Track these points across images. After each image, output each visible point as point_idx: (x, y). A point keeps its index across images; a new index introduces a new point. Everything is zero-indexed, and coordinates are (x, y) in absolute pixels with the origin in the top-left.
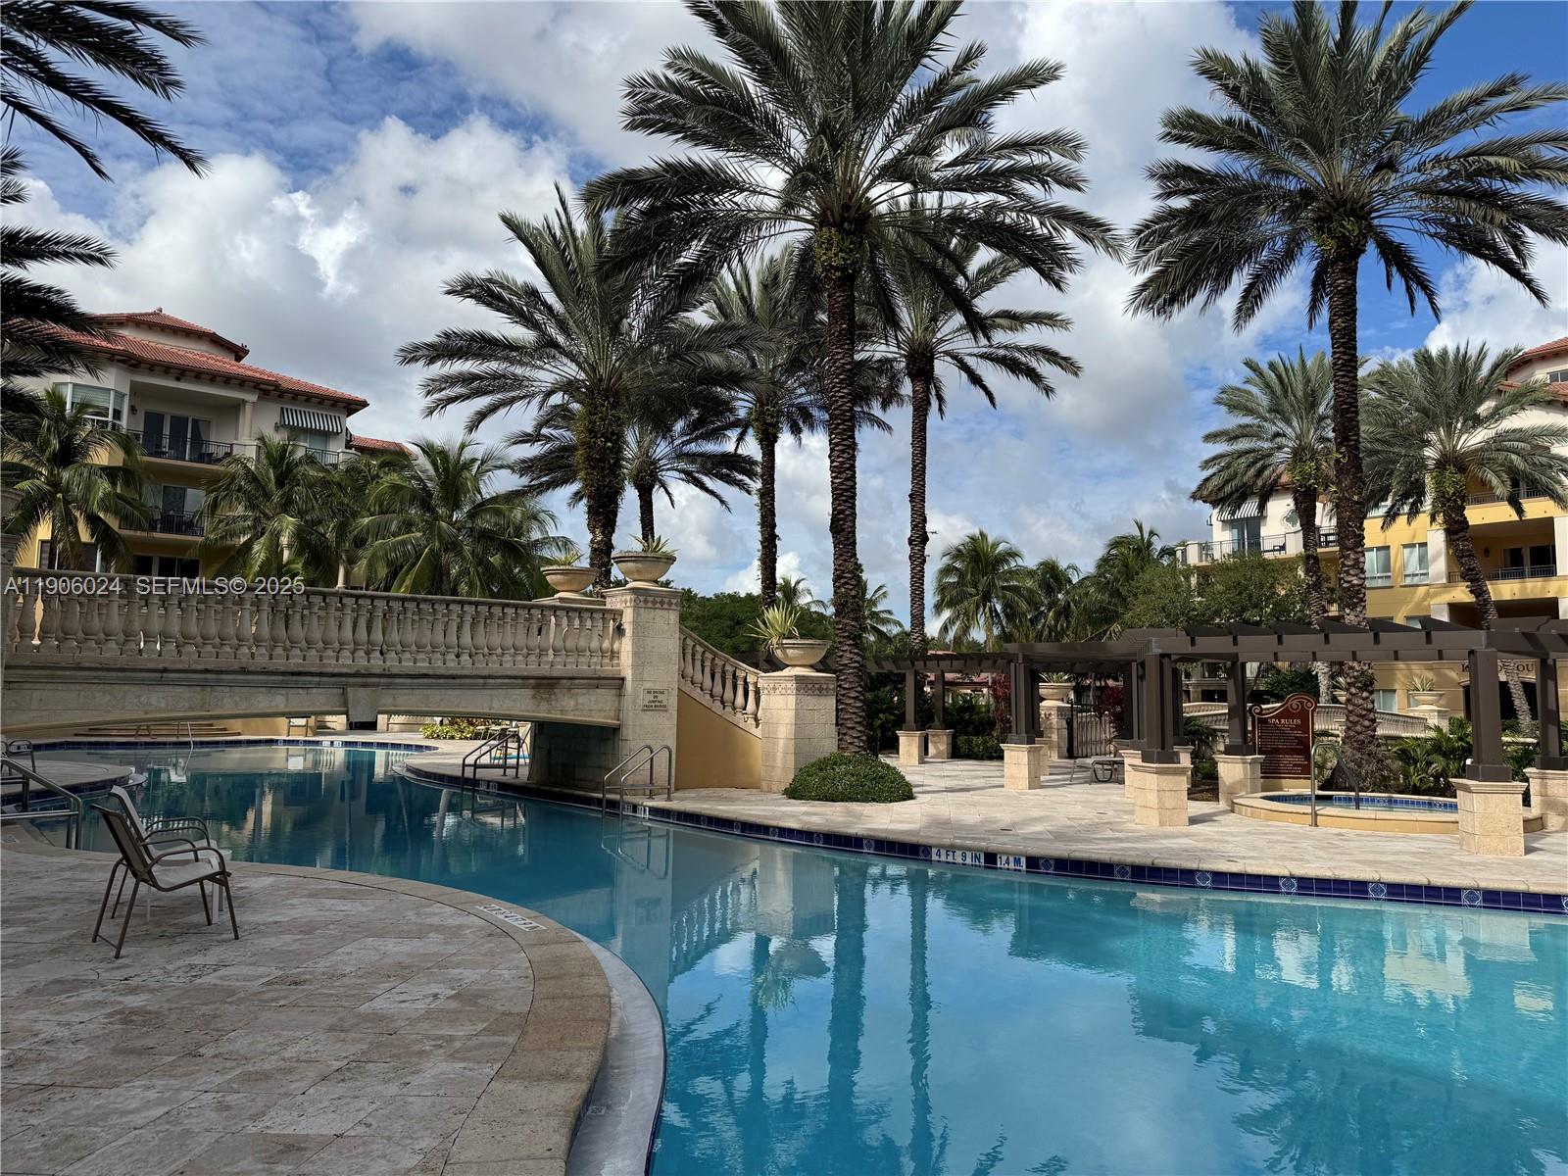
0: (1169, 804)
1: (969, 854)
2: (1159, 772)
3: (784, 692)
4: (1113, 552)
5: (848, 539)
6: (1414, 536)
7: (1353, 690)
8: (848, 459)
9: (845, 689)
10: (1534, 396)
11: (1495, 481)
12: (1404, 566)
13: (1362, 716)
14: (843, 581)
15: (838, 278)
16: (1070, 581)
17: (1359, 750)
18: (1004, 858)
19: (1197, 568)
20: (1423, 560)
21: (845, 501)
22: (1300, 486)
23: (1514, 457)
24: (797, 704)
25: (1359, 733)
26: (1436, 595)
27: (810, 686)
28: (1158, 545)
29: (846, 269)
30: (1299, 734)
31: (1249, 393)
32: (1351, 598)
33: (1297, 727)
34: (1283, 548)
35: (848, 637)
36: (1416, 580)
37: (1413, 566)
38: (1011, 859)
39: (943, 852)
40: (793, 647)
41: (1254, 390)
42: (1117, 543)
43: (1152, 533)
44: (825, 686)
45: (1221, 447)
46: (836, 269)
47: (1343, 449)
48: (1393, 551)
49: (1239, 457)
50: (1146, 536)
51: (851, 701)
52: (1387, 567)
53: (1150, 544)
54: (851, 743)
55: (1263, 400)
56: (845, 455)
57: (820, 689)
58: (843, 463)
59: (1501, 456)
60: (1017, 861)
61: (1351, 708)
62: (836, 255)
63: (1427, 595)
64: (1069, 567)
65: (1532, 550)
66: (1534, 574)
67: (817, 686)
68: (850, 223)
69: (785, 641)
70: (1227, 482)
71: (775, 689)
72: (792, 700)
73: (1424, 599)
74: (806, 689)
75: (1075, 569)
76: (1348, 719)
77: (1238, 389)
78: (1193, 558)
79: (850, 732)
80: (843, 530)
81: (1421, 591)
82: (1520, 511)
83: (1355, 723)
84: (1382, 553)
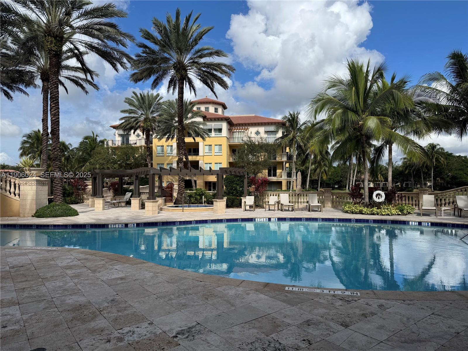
0: (154, 210)
1: (120, 225)
2: (153, 202)
3: (30, 185)
4: (85, 140)
5: (57, 137)
6: (169, 144)
7: (180, 182)
8: (57, 112)
9: (56, 183)
10: (199, 114)
11: (192, 133)
12: (167, 151)
13: (182, 188)
14: (56, 150)
15: (54, 54)
16: (69, 149)
17: (181, 195)
18: (130, 225)
19: (111, 147)
20: (171, 150)
21: (56, 125)
22: (146, 128)
23: (196, 128)
24: (36, 188)
25: (181, 192)
26: (174, 158)
27: (40, 183)
28: (99, 139)
29: (57, 52)
30: (170, 192)
31: (133, 100)
32: (181, 161)
33: (170, 191)
34: (136, 144)
35: (58, 168)
36: (170, 155)
37: (169, 151)
38: (132, 225)
39: (112, 225)
40: (34, 170)
41: (134, 100)
42: (86, 138)
43: (97, 136)
44: (45, 183)
45: (127, 115)
46: (54, 51)
47: (180, 126)
48: (164, 147)
49: (132, 118)
50: (95, 136)
51: (59, 187)
52: (163, 151)
53: (96, 139)
54: (59, 200)
55: (136, 103)
56: (56, 111)
57: (43, 184)
58: (56, 113)
59: (194, 127)
60: (134, 225)
61: (180, 186)
62: (54, 47)
63: (172, 158)
64: (69, 144)
65: (193, 149)
66: (194, 155)
67: (42, 183)
68: (59, 38)
69: (31, 168)
70: (128, 125)
71: (26, 184)
72: (34, 188)
73: (171, 159)
74: (39, 184)
75: (71, 145)
76: (179, 188)
77: (130, 99)
78: (110, 144)
79: (58, 197)
80: (56, 134)
81: (171, 157)
82: (195, 140)
83: (180, 189)
84: (162, 147)
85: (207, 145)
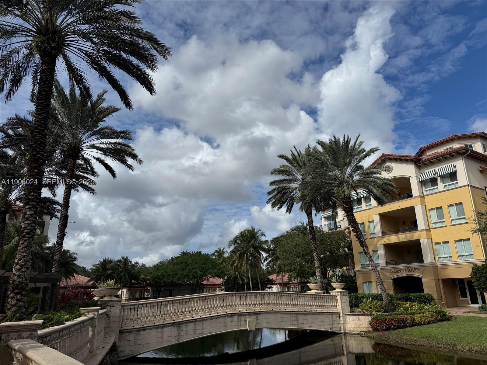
34: (341, 226)
66: (410, 230)
85: (433, 209)
